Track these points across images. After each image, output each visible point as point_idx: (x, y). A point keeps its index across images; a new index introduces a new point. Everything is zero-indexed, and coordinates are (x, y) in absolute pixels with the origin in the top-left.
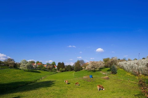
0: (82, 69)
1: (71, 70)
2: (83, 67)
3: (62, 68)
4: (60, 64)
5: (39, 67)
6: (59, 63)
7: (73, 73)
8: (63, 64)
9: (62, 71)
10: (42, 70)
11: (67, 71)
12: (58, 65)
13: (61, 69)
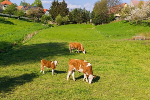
0: (114, 19)
1: (84, 22)
2: (117, 15)
3: (63, 16)
4: (58, 4)
5: (9, 11)
6: (55, 4)
7: (92, 28)
8: (65, 5)
9: (63, 23)
10: (16, 18)
11: (75, 22)
12: (52, 7)
13: (59, 17)
